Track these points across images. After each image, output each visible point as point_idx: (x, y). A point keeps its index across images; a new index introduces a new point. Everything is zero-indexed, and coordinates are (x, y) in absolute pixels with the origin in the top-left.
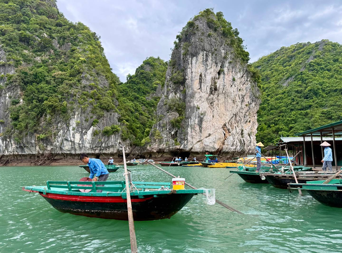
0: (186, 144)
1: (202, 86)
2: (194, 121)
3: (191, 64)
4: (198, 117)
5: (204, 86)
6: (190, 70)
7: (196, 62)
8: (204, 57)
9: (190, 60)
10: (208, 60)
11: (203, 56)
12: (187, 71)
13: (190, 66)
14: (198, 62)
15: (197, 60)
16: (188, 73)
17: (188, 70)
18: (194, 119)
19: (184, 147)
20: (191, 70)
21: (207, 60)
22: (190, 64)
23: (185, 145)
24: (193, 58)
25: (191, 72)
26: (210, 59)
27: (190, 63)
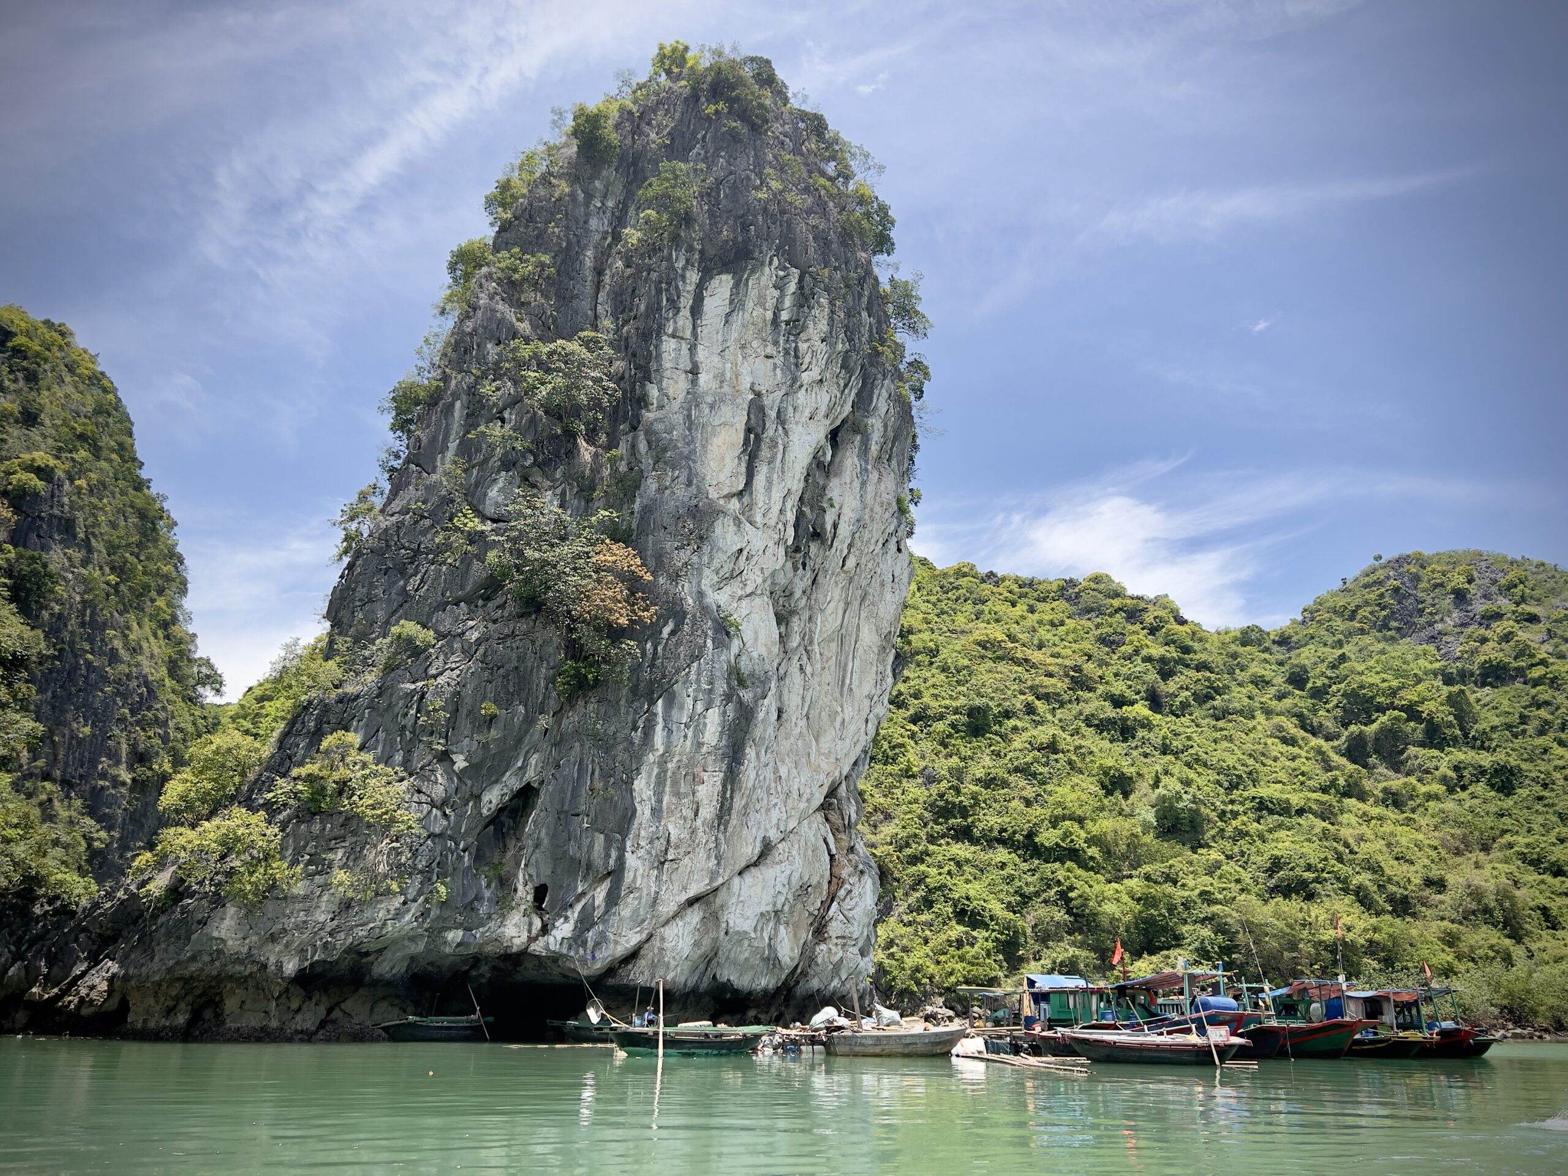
0: (597, 914)
1: (759, 481)
2: (696, 722)
3: (696, 311)
4: (728, 697)
5: (769, 482)
6: (685, 351)
7: (728, 315)
8: (788, 302)
9: (691, 288)
10: (804, 328)
11: (776, 293)
12: (657, 347)
13: (684, 320)
14: (738, 319)
15: (736, 303)
16: (667, 364)
17: (669, 345)
18: (700, 707)
19: (578, 939)
20: (692, 349)
21: (796, 327)
22: (685, 313)
23: (586, 922)
24: (715, 282)
25: (685, 363)
26: (818, 325)
27: (686, 302)
